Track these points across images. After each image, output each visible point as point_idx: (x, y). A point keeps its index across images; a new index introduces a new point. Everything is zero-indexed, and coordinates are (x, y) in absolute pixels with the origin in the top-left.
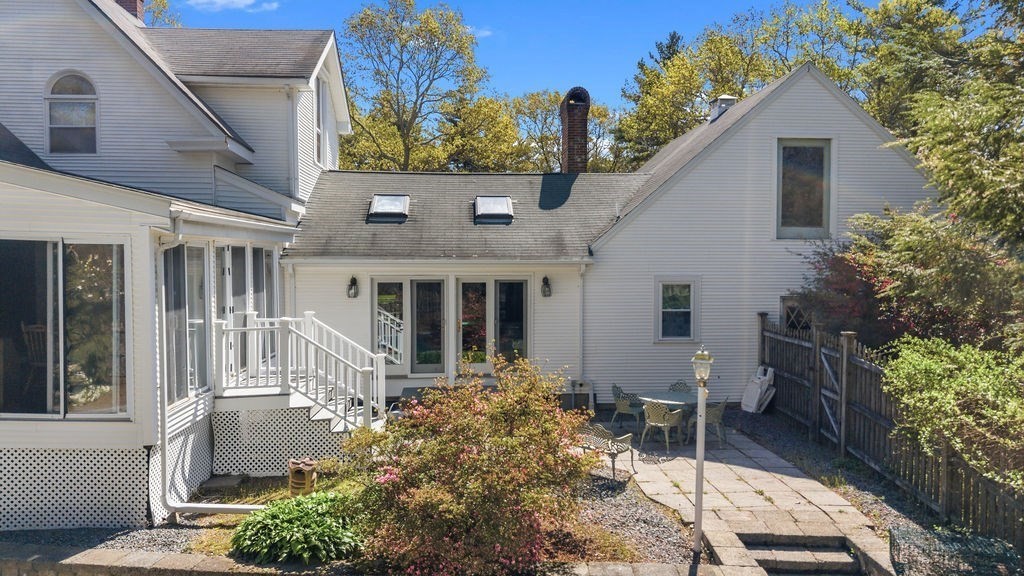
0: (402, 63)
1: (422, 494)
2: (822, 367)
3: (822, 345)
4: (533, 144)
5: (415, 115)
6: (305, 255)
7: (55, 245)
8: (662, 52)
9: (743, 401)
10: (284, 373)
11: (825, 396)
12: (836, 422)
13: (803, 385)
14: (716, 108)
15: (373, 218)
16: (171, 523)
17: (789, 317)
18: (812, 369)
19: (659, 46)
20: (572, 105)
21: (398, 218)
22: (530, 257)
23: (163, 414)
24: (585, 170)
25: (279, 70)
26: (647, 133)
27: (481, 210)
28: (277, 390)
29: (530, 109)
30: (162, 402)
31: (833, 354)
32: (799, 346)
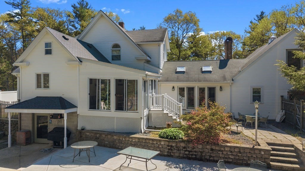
0: (178, 28)
1: (197, 125)
2: (296, 109)
3: (296, 104)
4: (216, 47)
5: (182, 42)
6: (163, 81)
7: (126, 80)
8: (258, 17)
9: (276, 119)
10: (163, 106)
11: (298, 117)
12: (299, 123)
13: (292, 115)
14: (270, 40)
15: (177, 72)
16: (145, 133)
17: (290, 97)
18: (294, 110)
19: (257, 16)
20: (228, 42)
21: (183, 72)
22: (217, 81)
23: (144, 111)
24: (231, 58)
25: (157, 40)
26: (253, 43)
27: (203, 70)
28: (161, 109)
29: (216, 37)
30: (143, 110)
31: (299, 106)
32: (291, 104)
